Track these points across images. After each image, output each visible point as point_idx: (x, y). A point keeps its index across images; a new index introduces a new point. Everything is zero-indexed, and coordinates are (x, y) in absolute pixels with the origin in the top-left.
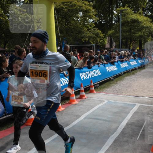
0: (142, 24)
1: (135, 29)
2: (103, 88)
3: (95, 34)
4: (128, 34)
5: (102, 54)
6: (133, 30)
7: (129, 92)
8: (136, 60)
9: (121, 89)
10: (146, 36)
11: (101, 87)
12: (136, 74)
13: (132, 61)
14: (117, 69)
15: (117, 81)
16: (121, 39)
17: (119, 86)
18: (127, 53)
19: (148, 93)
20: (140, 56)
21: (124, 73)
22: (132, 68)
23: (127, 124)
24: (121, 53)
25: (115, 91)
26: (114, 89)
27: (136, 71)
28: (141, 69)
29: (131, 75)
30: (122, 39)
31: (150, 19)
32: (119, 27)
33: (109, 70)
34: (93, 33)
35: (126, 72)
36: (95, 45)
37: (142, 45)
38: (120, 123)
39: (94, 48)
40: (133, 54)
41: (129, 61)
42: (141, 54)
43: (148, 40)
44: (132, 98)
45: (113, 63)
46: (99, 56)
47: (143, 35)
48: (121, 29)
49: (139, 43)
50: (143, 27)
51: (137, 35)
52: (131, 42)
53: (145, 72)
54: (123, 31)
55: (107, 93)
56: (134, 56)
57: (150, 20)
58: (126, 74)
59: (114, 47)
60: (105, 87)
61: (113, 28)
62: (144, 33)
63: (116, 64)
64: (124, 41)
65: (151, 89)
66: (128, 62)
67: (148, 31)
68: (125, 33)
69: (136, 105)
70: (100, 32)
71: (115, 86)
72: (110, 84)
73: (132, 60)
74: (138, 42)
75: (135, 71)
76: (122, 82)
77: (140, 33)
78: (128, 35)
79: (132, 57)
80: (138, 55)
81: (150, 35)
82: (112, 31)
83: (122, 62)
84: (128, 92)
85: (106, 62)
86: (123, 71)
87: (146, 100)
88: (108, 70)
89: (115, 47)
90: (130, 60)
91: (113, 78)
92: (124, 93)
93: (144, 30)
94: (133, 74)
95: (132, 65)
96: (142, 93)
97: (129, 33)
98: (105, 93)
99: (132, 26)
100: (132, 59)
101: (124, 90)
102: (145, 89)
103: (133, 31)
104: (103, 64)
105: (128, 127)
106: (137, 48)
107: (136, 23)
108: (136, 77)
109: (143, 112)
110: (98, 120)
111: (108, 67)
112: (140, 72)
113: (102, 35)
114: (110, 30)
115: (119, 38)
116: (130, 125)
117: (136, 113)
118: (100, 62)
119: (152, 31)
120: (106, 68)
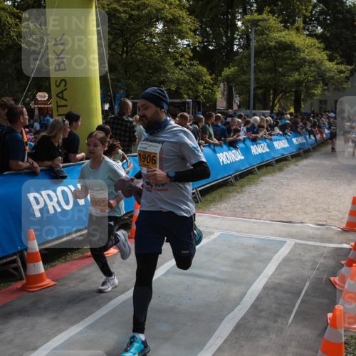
0: (302, 55)
1: (286, 66)
2: (211, 202)
3: (193, 76)
4: (269, 76)
5: (210, 122)
6: (281, 67)
7: (271, 212)
8: (288, 137)
9: (253, 204)
10: (310, 81)
11: (206, 200)
12: (286, 169)
13: (279, 140)
14: (243, 158)
15: (242, 186)
16: (252, 87)
17: (246, 197)
18: (267, 121)
19: (315, 214)
20: (297, 127)
21: (259, 168)
22: (277, 156)
23: (265, 288)
24: (251, 120)
25: (237, 210)
26: (236, 206)
27: (288, 162)
28: (299, 158)
29: (274, 172)
30: (255, 89)
31: (320, 43)
32: (250, 59)
33: (224, 160)
34: (187, 73)
35: (262, 166)
36: (193, 101)
37: (302, 103)
38: (250, 284)
39: (189, 108)
40: (280, 124)
41: (271, 140)
42: (298, 124)
43: (316, 92)
44: (278, 226)
45: (233, 145)
46: (201, 127)
47: (304, 79)
48: (253, 65)
49: (293, 98)
50: (304, 60)
51: (291, 79)
52: (275, 95)
53: (306, 166)
54: (258, 69)
55: (219, 214)
56: (283, 128)
57: (319, 45)
58: (264, 170)
59: (235, 107)
60: (214, 201)
61: (236, 61)
62: (305, 74)
63: (241, 145)
64: (260, 91)
65: (321, 205)
66: (268, 141)
67: (316, 70)
68: (263, 75)
69: (285, 242)
70: (205, 70)
71: (238, 197)
72: (227, 192)
73: (278, 137)
74: (291, 96)
75: (285, 162)
76: (253, 188)
77: (296, 76)
78: (269, 79)
79: (277, 130)
80: (291, 126)
81: (319, 80)
82: (232, 69)
83: (254, 140)
84: (267, 212)
85: (216, 142)
86: (256, 163)
87: (311, 232)
88: (221, 161)
89: (239, 107)
90: (273, 137)
91: (233, 180)
92: (259, 213)
93: (306, 68)
94: (281, 170)
95: (278, 150)
96: (300, 213)
97: (271, 74)
98: (214, 214)
99: (278, 57)
100: (278, 134)
101: (260, 208)
102: (307, 205)
103: (280, 69)
104: (209, 145)
105: (267, 294)
106: (290, 109)
107: (288, 51)
108: (288, 176)
109: (302, 258)
110: (197, 279)
111: (221, 154)
112: (297, 165)
113: (208, 78)
114: (228, 66)
115: (250, 85)
116: (271, 289)
117: (286, 261)
118: (203, 142)
119: (324, 71)
120: (218, 155)
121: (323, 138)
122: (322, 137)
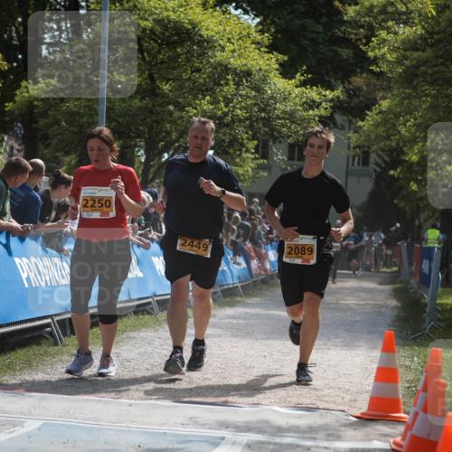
0: (220, 56)
10: (240, 121)
33: (32, 276)
47: (226, 114)
50: (225, 69)
62: (227, 101)
88: (24, 276)
93: (230, 89)
103: (166, 88)
111: (25, 260)
119: (272, 97)
120: (17, 260)
121: (266, 270)
122: (262, 267)
